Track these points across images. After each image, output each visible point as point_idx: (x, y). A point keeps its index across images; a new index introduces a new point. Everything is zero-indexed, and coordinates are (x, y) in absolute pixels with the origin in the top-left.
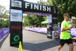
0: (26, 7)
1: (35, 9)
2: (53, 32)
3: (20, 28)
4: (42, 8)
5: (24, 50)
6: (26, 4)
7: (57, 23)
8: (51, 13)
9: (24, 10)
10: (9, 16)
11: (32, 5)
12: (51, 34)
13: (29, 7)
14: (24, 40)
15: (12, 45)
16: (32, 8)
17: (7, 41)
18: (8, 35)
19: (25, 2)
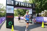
0: (16, 4)
1: (21, 5)
2: (33, 19)
3: (12, 17)
4: (26, 5)
5: (15, 30)
6: (16, 2)
7: (35, 14)
8: (32, 8)
9: (15, 6)
10: (5, 10)
11: (20, 3)
12: (32, 21)
13: (18, 4)
14: (15, 24)
15: (7, 27)
16: (20, 5)
17: (5, 25)
18: (5, 22)
19: (15, 1)
